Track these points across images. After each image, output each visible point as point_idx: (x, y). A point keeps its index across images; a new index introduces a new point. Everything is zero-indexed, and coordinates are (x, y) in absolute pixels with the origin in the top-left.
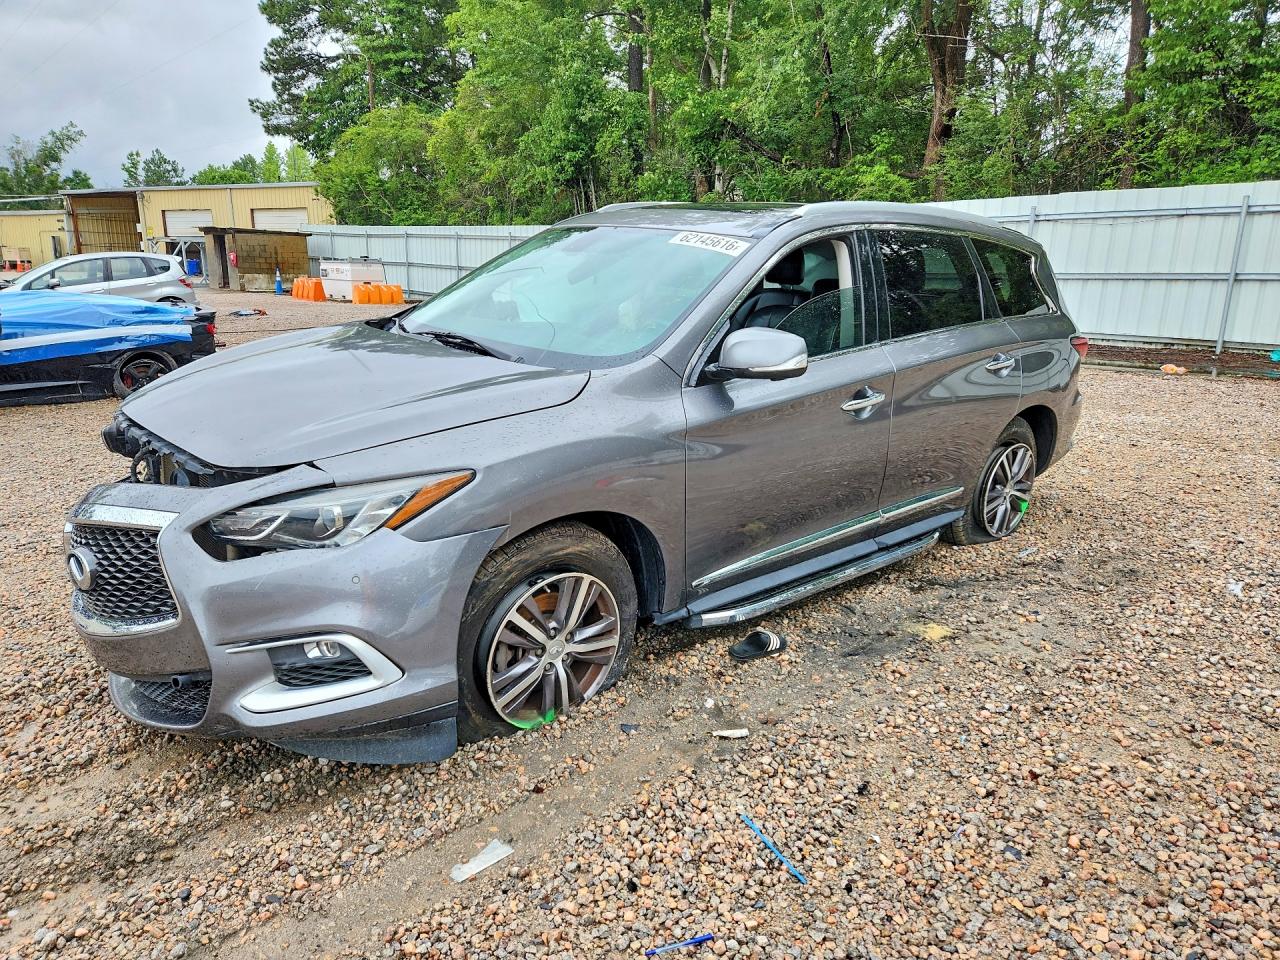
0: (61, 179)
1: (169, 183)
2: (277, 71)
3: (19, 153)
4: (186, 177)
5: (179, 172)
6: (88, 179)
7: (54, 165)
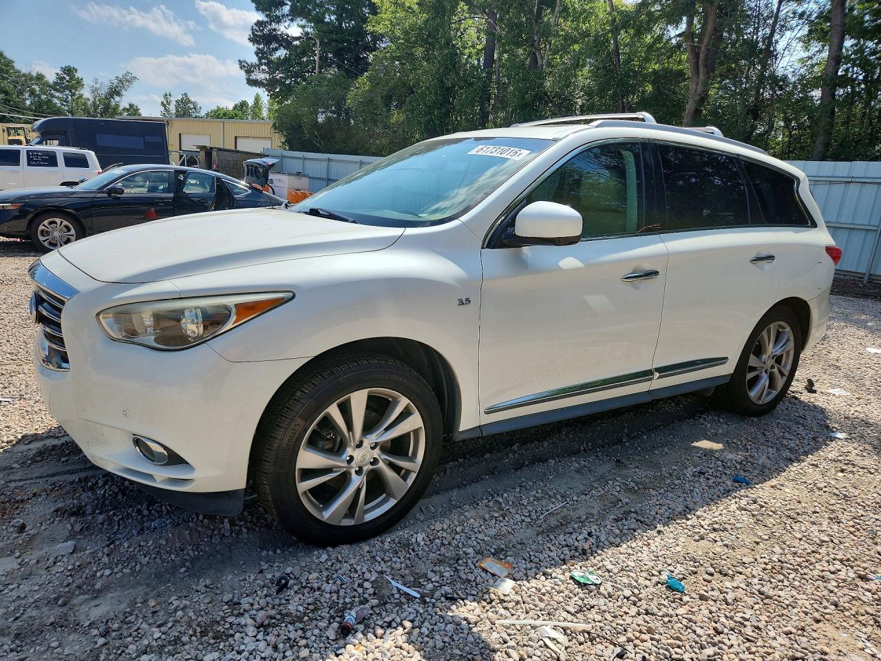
0: (121, 108)
1: (190, 116)
2: (259, 43)
3: (97, 89)
4: (203, 113)
5: (198, 110)
6: (137, 110)
7: (117, 98)
